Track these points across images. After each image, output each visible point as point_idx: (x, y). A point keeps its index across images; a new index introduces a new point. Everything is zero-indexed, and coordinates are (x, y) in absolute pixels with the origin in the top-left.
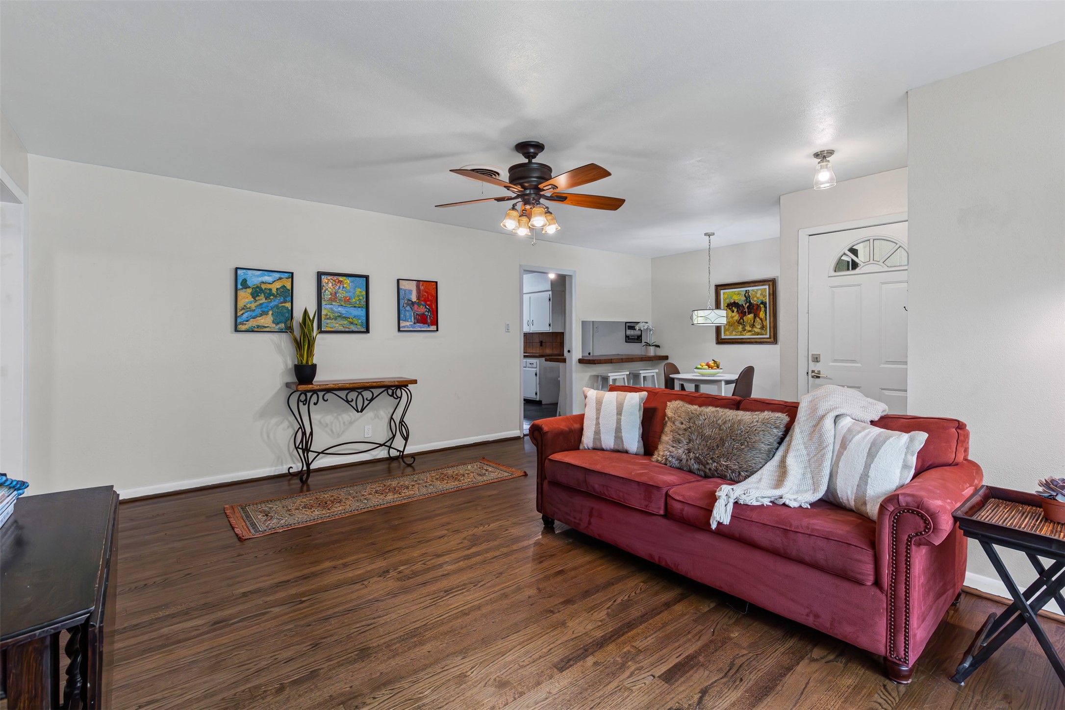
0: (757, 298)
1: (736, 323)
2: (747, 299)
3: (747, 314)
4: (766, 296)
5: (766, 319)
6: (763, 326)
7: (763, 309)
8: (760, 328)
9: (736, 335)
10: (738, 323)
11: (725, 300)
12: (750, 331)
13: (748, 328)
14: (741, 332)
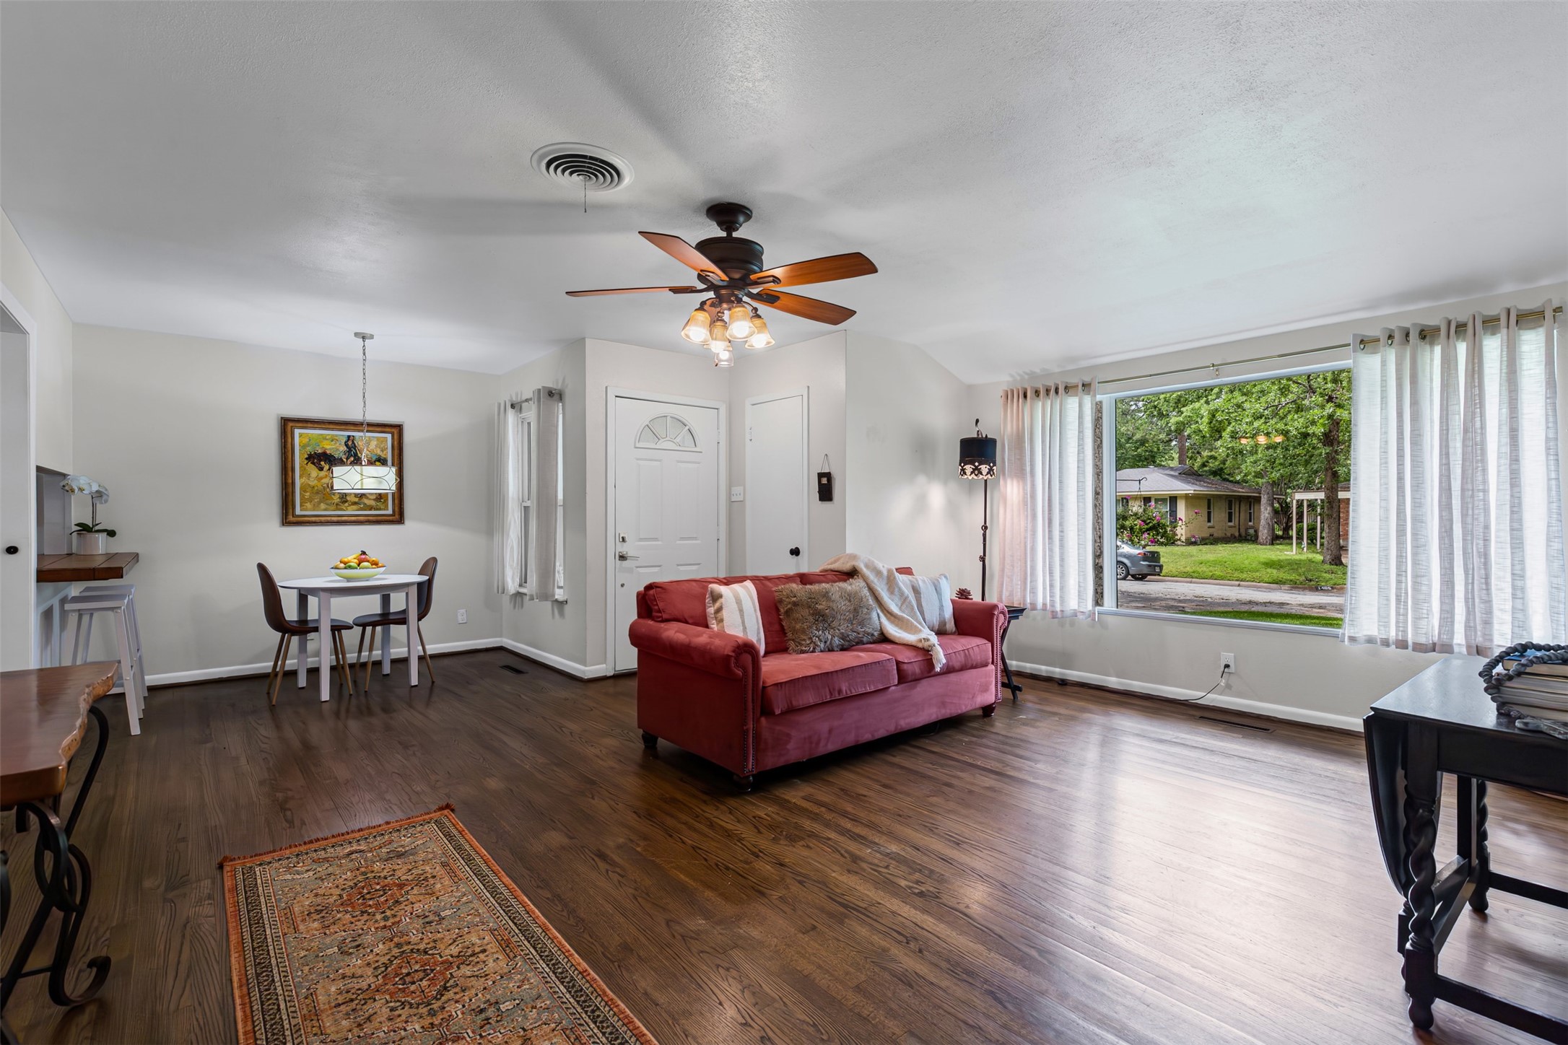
0: (370, 451)
2: (350, 450)
8: (374, 500)
9: (325, 510)
11: (303, 447)
12: (355, 503)
14: (337, 504)
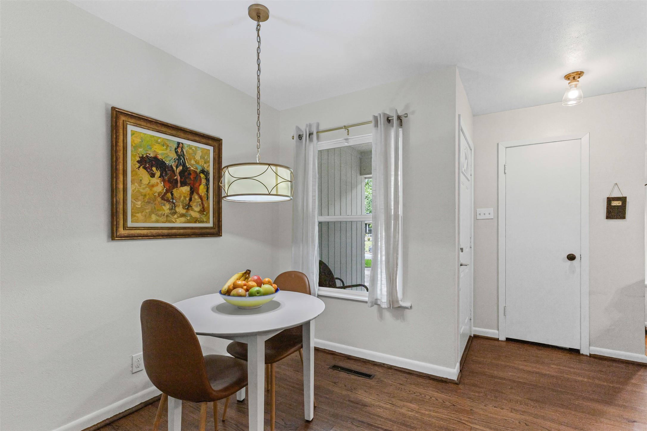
0: (196, 162)
1: (159, 199)
2: (179, 159)
3: (179, 184)
4: (209, 162)
5: (208, 198)
6: (203, 207)
7: (204, 181)
8: (198, 212)
9: (157, 221)
10: (163, 198)
11: (135, 147)
12: (182, 215)
13: (180, 210)
14: (167, 216)
